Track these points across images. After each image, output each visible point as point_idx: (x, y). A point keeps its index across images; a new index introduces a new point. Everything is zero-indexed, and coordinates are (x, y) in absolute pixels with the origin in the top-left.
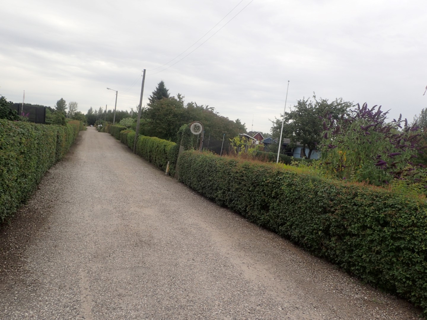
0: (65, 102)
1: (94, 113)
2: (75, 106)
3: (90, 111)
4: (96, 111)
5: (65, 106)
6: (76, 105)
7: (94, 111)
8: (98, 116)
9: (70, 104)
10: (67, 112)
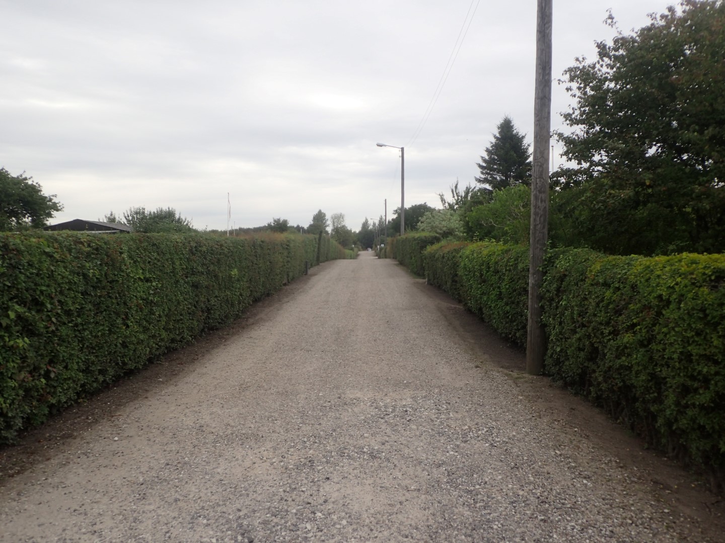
0: (325, 215)
1: (371, 227)
2: (341, 219)
3: (365, 225)
4: (374, 224)
5: (325, 222)
6: (343, 218)
7: (372, 224)
8: (378, 231)
9: (332, 218)
10: (330, 232)
